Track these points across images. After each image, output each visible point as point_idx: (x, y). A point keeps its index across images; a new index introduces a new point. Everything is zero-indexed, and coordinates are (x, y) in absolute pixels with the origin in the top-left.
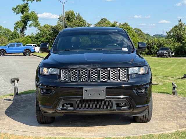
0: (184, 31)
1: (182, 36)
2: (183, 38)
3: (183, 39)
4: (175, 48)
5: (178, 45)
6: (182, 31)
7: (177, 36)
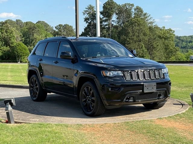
0: (11, 34)
1: (10, 40)
2: (11, 41)
3: (11, 43)
4: (3, 53)
5: (7, 50)
6: (10, 34)
7: (4, 39)
